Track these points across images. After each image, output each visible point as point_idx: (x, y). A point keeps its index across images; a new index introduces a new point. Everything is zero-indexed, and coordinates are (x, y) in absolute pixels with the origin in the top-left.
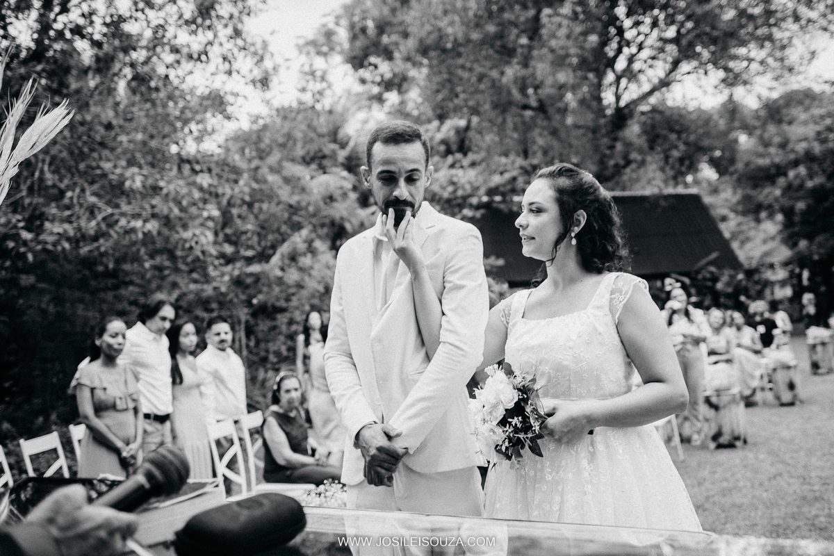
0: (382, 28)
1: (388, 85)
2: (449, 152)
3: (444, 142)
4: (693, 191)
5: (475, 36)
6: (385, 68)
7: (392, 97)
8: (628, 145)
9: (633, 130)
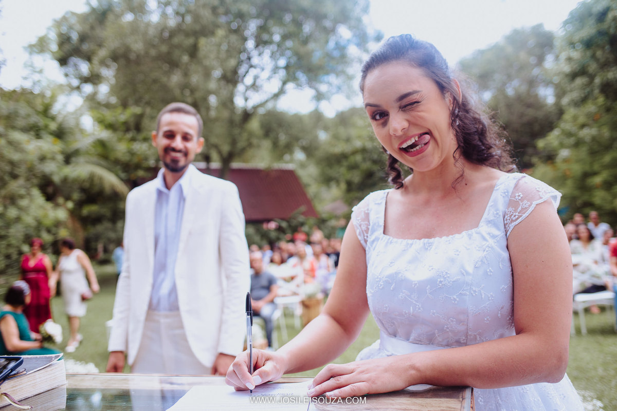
0: (83, 38)
1: (86, 80)
2: (127, 130)
3: (125, 123)
4: (290, 166)
5: (153, 52)
6: (84, 68)
7: (88, 88)
8: (251, 134)
9: (254, 125)
